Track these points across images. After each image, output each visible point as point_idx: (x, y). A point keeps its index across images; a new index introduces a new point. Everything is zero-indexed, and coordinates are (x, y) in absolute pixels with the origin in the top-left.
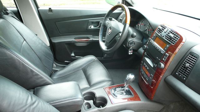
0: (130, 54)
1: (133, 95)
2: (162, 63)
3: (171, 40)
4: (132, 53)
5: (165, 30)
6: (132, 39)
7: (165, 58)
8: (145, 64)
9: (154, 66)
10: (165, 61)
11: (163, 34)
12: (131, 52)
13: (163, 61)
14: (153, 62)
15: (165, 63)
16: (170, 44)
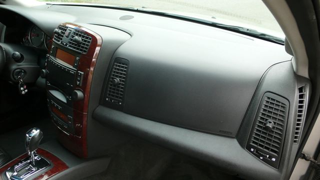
0: (23, 92)
1: (52, 164)
2: (77, 90)
3: (79, 46)
4: (26, 91)
5: (67, 33)
6: (19, 65)
7: (79, 81)
8: (53, 102)
9: (67, 100)
10: (81, 85)
11: (65, 40)
12: (24, 90)
13: (78, 86)
14: (64, 93)
15: (83, 89)
16: (80, 53)
